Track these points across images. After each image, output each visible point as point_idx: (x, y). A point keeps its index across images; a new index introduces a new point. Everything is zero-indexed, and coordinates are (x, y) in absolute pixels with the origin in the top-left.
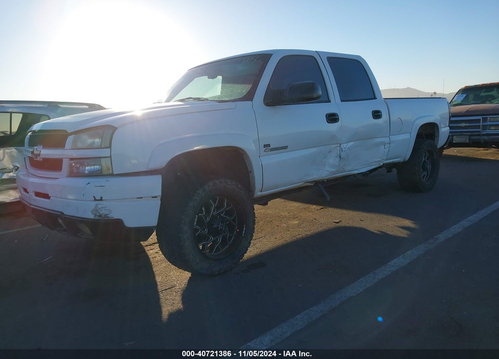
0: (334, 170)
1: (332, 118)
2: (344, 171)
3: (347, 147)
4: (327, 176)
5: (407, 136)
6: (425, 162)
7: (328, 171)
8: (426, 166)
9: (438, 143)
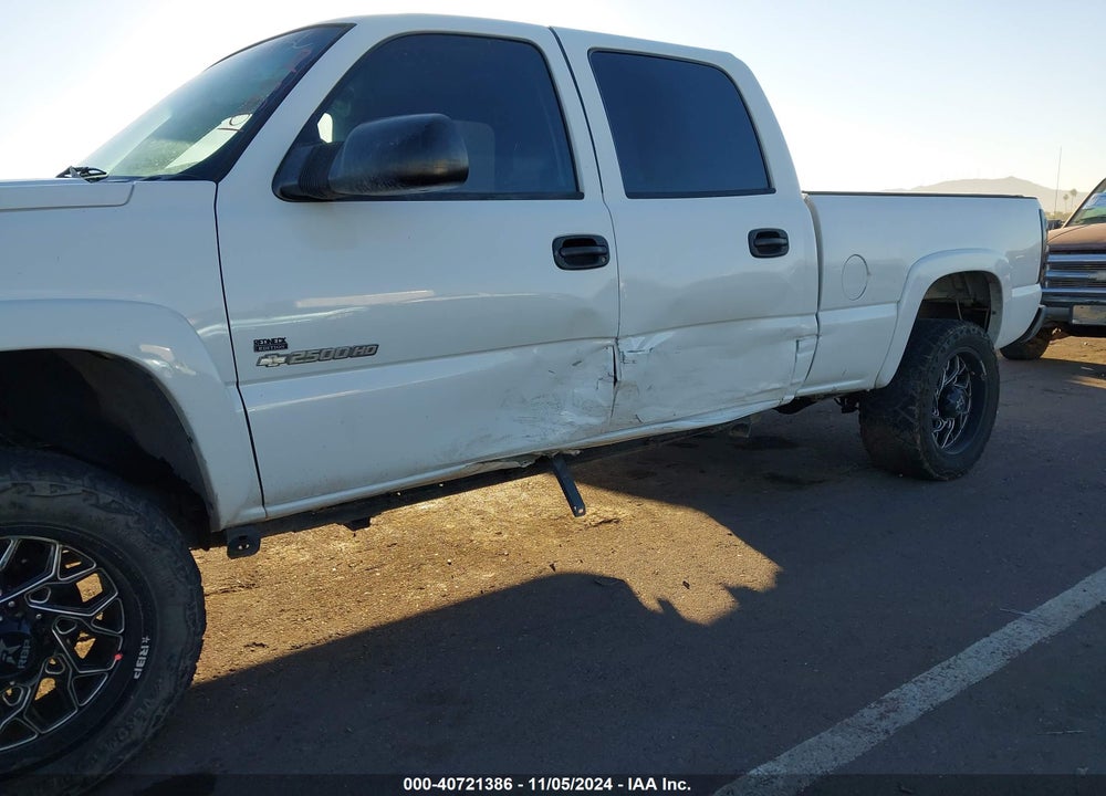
0: (593, 421)
1: (580, 252)
2: (641, 424)
3: (646, 348)
4: (565, 442)
5: (886, 312)
6: (948, 390)
7: (571, 424)
8: (952, 401)
9: (997, 333)
